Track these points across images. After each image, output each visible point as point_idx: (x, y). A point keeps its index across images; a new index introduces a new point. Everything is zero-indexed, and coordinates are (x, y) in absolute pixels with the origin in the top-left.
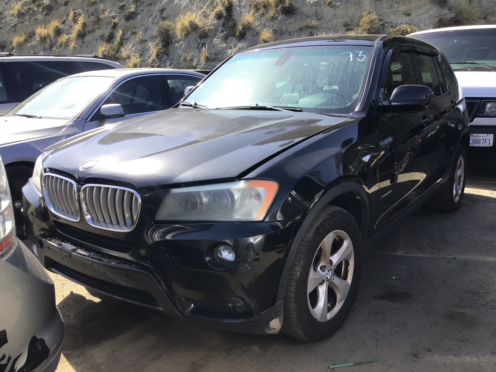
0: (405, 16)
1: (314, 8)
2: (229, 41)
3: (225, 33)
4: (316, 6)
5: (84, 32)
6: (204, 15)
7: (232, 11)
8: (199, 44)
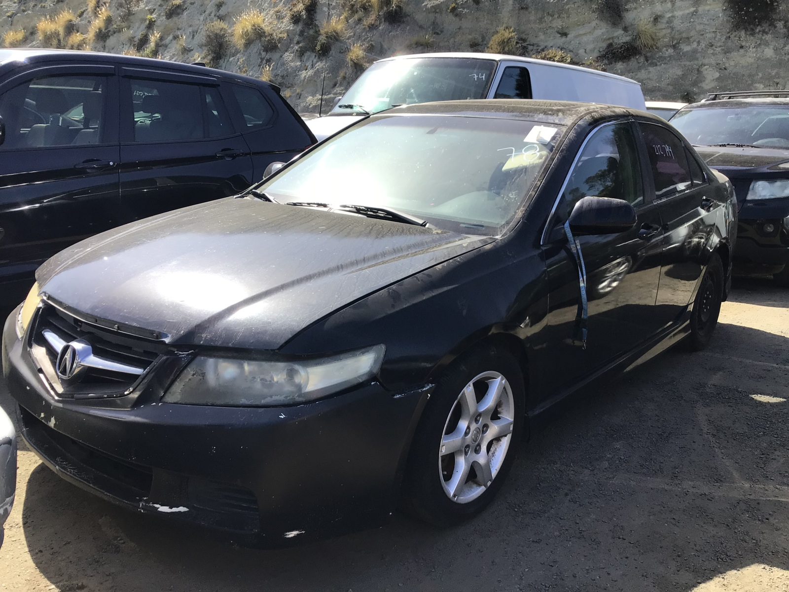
0: (560, 35)
1: (432, 16)
2: (305, 58)
3: (301, 45)
4: (436, 12)
5: (106, 31)
6: (277, 16)
7: (316, 12)
8: (262, 59)
